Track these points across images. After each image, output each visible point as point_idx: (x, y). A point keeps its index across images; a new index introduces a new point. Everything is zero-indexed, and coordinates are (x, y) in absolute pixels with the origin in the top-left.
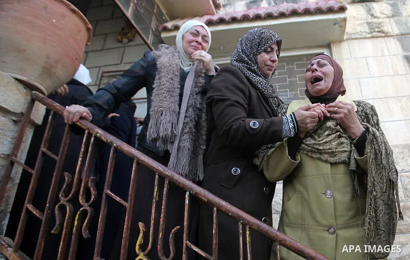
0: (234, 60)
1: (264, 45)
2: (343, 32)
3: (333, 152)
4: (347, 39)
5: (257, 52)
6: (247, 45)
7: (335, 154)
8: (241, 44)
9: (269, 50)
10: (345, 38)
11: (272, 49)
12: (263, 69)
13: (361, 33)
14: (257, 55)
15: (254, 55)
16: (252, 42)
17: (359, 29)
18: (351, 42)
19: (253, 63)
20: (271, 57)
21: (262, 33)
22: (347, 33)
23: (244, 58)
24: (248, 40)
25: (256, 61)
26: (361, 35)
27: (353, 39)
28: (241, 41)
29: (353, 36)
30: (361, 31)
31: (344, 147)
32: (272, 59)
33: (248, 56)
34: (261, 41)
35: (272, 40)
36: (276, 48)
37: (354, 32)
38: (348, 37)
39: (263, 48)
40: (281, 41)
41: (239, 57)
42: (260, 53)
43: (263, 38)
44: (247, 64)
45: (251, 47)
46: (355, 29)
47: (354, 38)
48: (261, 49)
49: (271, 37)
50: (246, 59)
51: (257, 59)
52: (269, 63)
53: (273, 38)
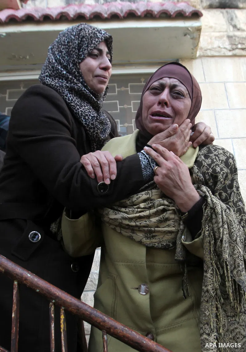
0: (47, 76)
1: (87, 46)
2: (196, 46)
4: (201, 57)
5: (78, 59)
9: (96, 52)
10: (198, 54)
11: (101, 52)
12: (91, 83)
13: (219, 49)
14: (79, 63)
15: (75, 64)
16: (67, 45)
17: (216, 44)
18: (205, 60)
19: (75, 77)
20: (100, 64)
21: (81, 29)
22: (201, 48)
23: (62, 71)
24: (62, 45)
25: (78, 72)
26: (219, 52)
27: (208, 56)
28: (52, 49)
29: (209, 53)
30: (219, 47)
32: (103, 66)
33: (65, 68)
34: (81, 41)
35: (98, 38)
36: (105, 49)
37: (210, 47)
38: (202, 54)
39: (86, 52)
40: (111, 37)
41: (53, 71)
42: (83, 60)
43: (83, 37)
44: (67, 79)
45: (69, 54)
46: (211, 43)
47: (209, 54)
48: (83, 54)
49: (94, 33)
50: (65, 72)
51: (79, 69)
52: (99, 72)
53: (98, 34)
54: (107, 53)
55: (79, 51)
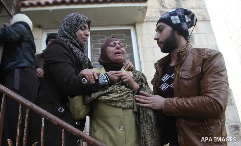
0: (61, 36)
1: (80, 24)
2: (144, 16)
3: (124, 101)
4: (146, 21)
5: (76, 30)
6: (68, 26)
7: (125, 102)
8: (64, 25)
9: (83, 28)
10: (145, 20)
11: (85, 27)
12: (80, 41)
13: (155, 18)
14: (76, 32)
15: (74, 32)
16: (71, 23)
17: (154, 15)
18: (148, 23)
19: (74, 38)
20: (85, 33)
21: (77, 16)
22: (147, 17)
23: (67, 35)
24: (68, 22)
25: (75, 36)
27: (150, 21)
28: (63, 23)
29: (150, 20)
31: (130, 98)
32: (86, 34)
33: (69, 33)
34: (77, 22)
35: (85, 21)
36: (87, 26)
37: (151, 17)
38: (147, 20)
39: (79, 27)
40: (90, 21)
41: (64, 34)
42: (78, 30)
43: (78, 20)
44: (70, 38)
45: (71, 27)
46: (152, 15)
47: (151, 20)
48: (78, 28)
49: (83, 19)
50: (69, 35)
51: (76, 34)
52: (84, 36)
53: (85, 19)
54: (88, 28)
55: (76, 26)
